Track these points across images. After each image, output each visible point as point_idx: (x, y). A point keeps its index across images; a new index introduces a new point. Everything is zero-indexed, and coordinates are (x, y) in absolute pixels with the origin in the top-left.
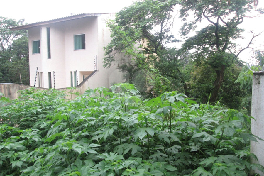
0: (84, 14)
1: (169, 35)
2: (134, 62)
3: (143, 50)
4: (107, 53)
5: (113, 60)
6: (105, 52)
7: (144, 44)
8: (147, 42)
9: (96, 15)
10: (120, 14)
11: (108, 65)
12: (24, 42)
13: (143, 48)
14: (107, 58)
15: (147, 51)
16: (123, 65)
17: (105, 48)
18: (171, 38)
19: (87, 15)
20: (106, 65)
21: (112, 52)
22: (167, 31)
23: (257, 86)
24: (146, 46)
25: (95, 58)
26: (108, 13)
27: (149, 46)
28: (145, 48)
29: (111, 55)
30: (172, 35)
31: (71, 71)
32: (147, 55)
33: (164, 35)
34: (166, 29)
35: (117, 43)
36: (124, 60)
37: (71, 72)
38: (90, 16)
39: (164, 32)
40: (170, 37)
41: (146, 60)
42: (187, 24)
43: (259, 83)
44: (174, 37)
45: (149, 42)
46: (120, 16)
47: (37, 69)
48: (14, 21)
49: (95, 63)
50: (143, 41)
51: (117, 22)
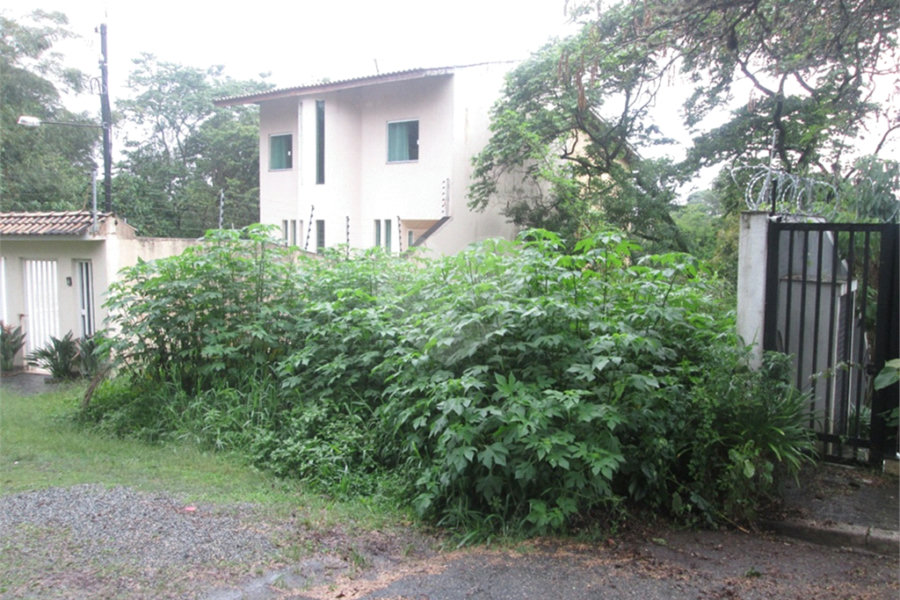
0: (421, 71)
1: (646, 126)
2: (549, 197)
3: (575, 163)
4: (480, 173)
5: (493, 190)
6: (473, 169)
7: (576, 149)
8: (586, 140)
9: (449, 72)
10: (516, 76)
11: (480, 204)
12: (232, 135)
13: (573, 159)
14: (478, 184)
15: (583, 167)
16: (519, 206)
17: (475, 160)
18: (653, 131)
19: (428, 73)
20: (475, 204)
21: (491, 169)
22: (641, 113)
23: (746, 231)
24: (583, 154)
25: (445, 185)
26: (481, 64)
27: (590, 154)
28: (579, 160)
29: (490, 178)
30: (655, 124)
31: (377, 218)
32: (585, 179)
33: (632, 125)
34: (638, 109)
35: (509, 148)
36: (521, 191)
37: (378, 222)
38: (435, 73)
39: (632, 116)
40: (648, 131)
41: (582, 191)
42: (705, 91)
43: (749, 227)
44: (660, 130)
45: (590, 143)
46: (516, 79)
47: (313, 209)
48: (199, 73)
49: (445, 196)
50: (575, 140)
51: (509, 94)
